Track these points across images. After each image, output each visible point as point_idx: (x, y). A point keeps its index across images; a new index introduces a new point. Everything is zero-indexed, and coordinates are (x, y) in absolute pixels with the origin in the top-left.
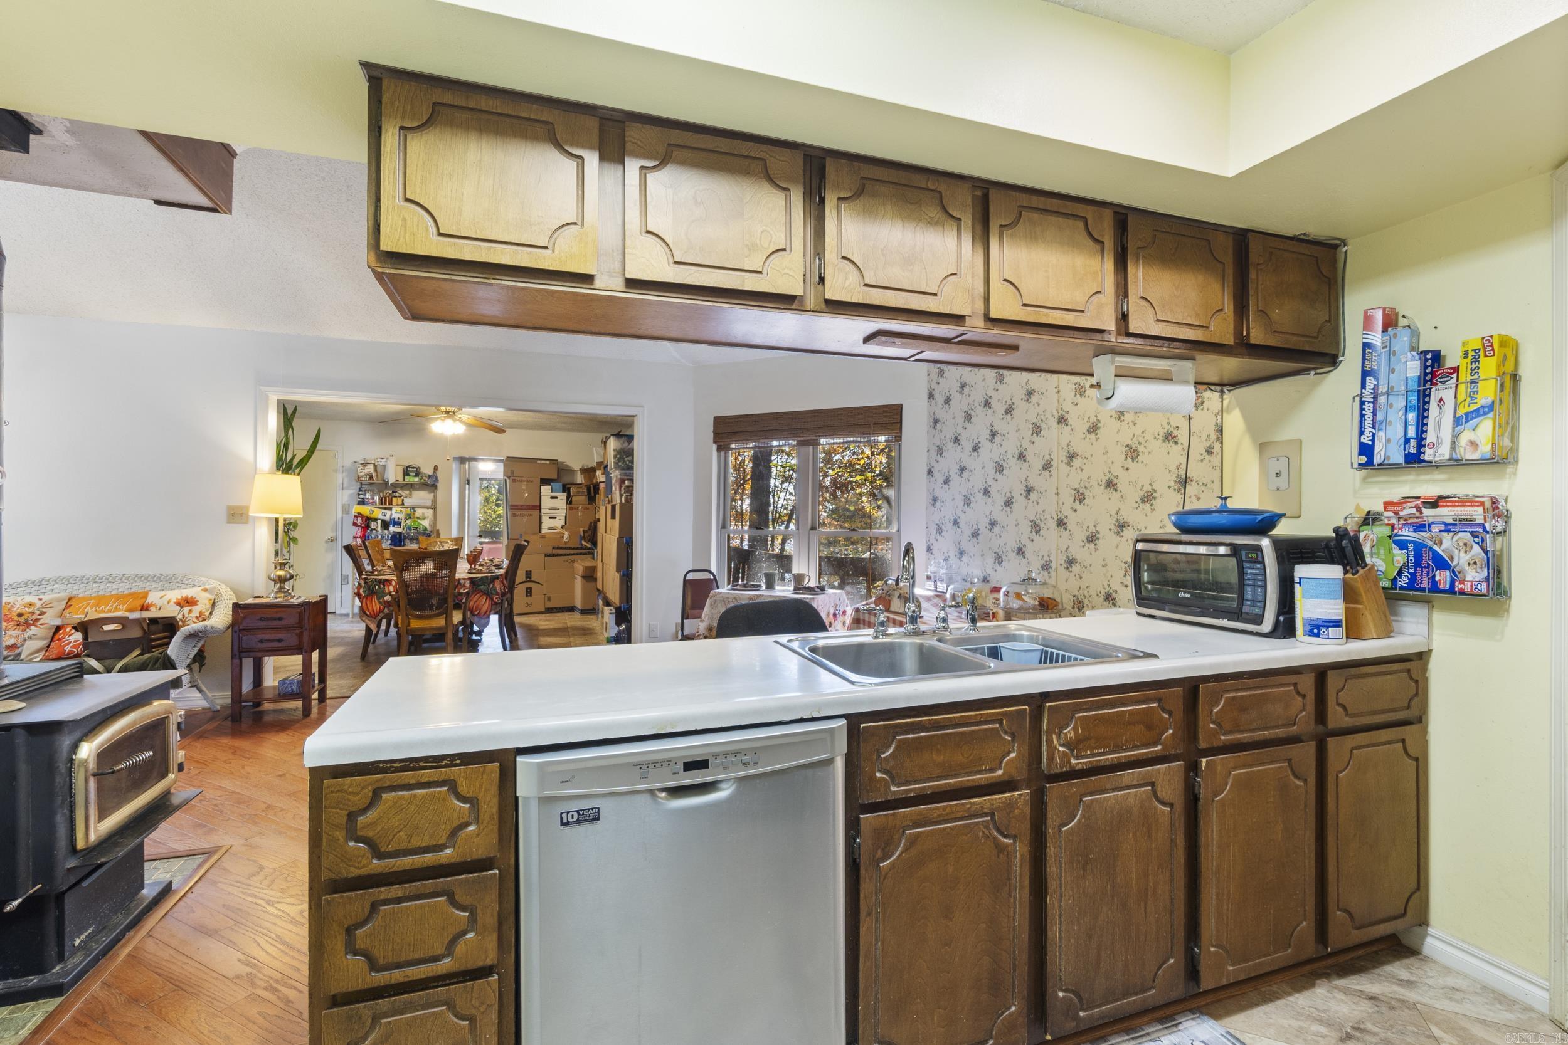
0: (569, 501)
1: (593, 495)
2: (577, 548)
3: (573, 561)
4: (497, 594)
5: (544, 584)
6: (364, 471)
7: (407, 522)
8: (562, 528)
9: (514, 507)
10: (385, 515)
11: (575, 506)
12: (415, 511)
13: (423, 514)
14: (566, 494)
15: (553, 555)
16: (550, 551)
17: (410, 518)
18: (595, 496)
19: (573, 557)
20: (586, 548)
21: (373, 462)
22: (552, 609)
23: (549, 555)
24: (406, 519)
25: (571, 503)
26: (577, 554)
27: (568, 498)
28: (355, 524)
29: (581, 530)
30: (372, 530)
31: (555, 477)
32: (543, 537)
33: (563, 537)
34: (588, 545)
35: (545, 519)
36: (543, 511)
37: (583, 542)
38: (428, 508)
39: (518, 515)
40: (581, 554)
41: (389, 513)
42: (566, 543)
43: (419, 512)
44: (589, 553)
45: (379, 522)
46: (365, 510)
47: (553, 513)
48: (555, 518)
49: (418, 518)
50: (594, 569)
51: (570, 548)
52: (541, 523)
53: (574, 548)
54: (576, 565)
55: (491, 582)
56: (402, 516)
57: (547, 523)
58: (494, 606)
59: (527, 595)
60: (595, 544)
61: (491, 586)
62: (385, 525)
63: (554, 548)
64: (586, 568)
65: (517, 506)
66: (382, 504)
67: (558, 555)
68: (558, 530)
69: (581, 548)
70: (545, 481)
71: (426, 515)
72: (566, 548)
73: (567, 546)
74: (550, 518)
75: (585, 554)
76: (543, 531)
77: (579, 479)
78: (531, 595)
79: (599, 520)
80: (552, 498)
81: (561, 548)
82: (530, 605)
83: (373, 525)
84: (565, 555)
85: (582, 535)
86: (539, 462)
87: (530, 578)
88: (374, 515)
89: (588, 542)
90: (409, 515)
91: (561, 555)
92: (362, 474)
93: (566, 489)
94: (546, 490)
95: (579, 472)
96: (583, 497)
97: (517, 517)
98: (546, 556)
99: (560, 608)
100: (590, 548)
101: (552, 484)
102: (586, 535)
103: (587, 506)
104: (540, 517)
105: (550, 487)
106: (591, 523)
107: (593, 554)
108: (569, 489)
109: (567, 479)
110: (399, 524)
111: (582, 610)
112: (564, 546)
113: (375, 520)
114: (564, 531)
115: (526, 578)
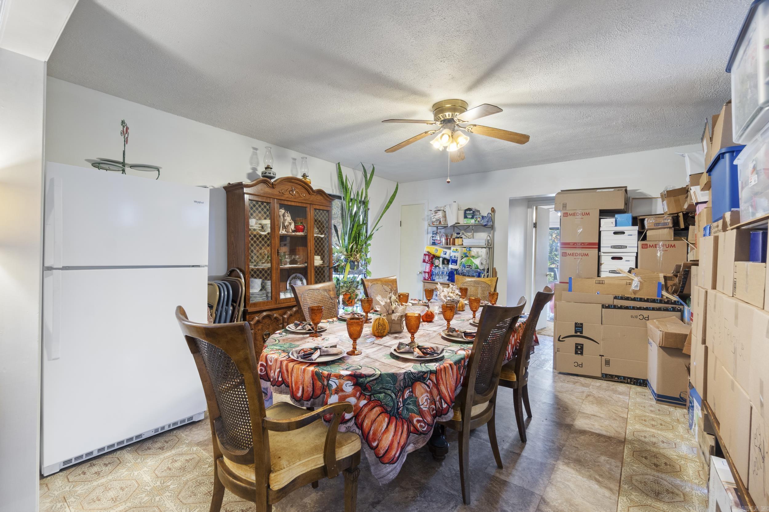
0: (642, 235)
1: (682, 226)
2: (654, 301)
3: (648, 318)
4: (421, 413)
5: (601, 343)
6: (436, 217)
7: (463, 260)
8: (630, 272)
9: (565, 245)
10: (445, 254)
11: (651, 243)
12: (470, 250)
13: (478, 253)
14: (636, 228)
15: (615, 307)
16: (610, 301)
17: (467, 256)
18: (687, 229)
19: (645, 313)
20: (669, 302)
21: (442, 209)
22: (612, 376)
23: (609, 307)
24: (462, 258)
25: (644, 238)
26: (653, 309)
27: (640, 233)
28: (424, 261)
29: (661, 275)
30: (436, 266)
31: (621, 206)
32: (601, 283)
33: (630, 284)
34: (674, 298)
35: (606, 260)
36: (602, 250)
37: (664, 293)
38: (482, 248)
39: (570, 255)
40: (659, 309)
41: (448, 251)
42: (635, 292)
43: (474, 251)
44: (674, 310)
45: (441, 259)
46: (433, 250)
47: (618, 252)
48: (620, 258)
49: (473, 257)
50: (684, 338)
51: (641, 300)
52: (599, 264)
53: (647, 301)
54: (650, 325)
55: (405, 387)
56: (458, 255)
57: (607, 264)
58: (413, 437)
59: (576, 353)
60: (686, 298)
61: (407, 394)
62: (446, 261)
63: (615, 298)
64: (667, 336)
65: (569, 244)
66: (447, 245)
67: (621, 308)
68: (625, 275)
69: (661, 302)
70: (605, 213)
71: (480, 254)
72: (634, 299)
73: (638, 296)
74: (613, 258)
75: (666, 310)
76: (603, 275)
77: (661, 207)
78: (582, 353)
79: (696, 263)
80: (615, 233)
81: (627, 299)
82: (581, 366)
83: (436, 262)
84: (634, 308)
85: (663, 283)
86: (598, 190)
87: (581, 332)
88: (437, 254)
89: (673, 293)
90: (465, 254)
91: (627, 308)
92: (434, 220)
93: (637, 221)
94: (608, 223)
95: (660, 200)
96: (666, 231)
97: (568, 257)
98: (604, 306)
99: (624, 378)
100: (675, 303)
101: (616, 216)
102: (670, 283)
103: (673, 243)
104: (599, 257)
105: (613, 220)
106: (678, 267)
107: (682, 312)
108: (642, 221)
109: (639, 211)
110: (455, 262)
111: (659, 396)
112: (633, 296)
113: (438, 258)
114: (632, 276)
115: (576, 332)
